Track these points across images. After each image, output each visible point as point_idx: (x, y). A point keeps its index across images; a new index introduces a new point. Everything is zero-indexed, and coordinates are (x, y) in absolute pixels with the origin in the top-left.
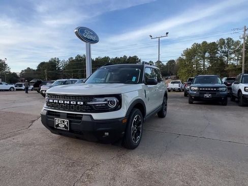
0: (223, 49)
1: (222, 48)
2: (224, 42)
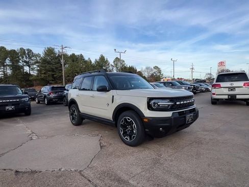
0: (25, 59)
1: (23, 57)
2: (24, 52)
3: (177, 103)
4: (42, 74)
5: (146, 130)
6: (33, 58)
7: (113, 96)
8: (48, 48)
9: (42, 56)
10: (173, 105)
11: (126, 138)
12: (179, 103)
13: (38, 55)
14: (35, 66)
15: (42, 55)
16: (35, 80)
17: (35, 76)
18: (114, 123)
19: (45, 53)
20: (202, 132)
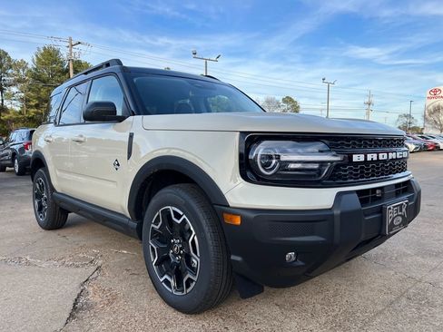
3: (356, 158)
4: (31, 107)
5: (233, 257)
6: (10, 71)
7: (131, 136)
8: (45, 49)
9: (30, 67)
10: (338, 166)
11: (166, 281)
12: (362, 158)
13: (22, 65)
14: (14, 89)
15: (31, 65)
16: (16, 121)
17: (15, 113)
18: (135, 224)
19: (38, 58)
20: (420, 259)
